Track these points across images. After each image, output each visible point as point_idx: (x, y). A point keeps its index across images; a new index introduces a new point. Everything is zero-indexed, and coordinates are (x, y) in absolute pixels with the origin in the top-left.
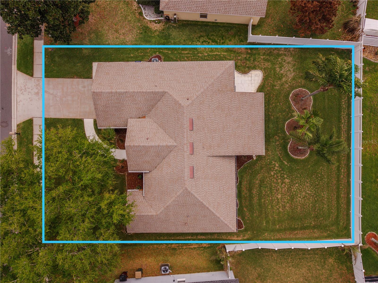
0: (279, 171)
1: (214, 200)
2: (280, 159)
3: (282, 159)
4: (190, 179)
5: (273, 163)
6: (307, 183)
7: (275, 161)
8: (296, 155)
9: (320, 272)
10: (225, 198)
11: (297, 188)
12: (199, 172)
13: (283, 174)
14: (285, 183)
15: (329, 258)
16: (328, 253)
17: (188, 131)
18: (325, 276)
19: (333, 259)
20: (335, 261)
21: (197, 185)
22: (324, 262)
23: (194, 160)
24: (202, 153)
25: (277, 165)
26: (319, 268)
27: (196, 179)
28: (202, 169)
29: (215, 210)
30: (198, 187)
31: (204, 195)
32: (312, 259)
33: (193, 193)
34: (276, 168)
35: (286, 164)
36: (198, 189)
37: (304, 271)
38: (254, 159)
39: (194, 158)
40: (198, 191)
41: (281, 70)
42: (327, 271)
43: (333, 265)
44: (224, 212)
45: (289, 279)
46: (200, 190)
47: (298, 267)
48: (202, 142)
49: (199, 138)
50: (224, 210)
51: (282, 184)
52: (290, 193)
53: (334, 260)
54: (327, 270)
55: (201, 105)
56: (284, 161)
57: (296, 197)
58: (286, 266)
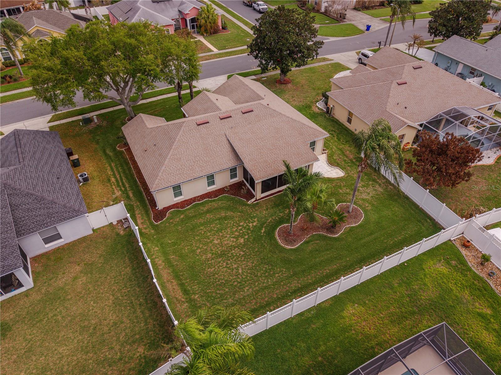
0: (249, 229)
1: (183, 153)
2: (264, 224)
3: (265, 225)
4: (195, 123)
5: (256, 220)
6: (253, 263)
7: (258, 221)
8: (279, 236)
9: (114, 344)
10: (188, 165)
11: (238, 254)
12: (205, 130)
13: (248, 234)
14: (237, 240)
15: (145, 345)
16: (152, 339)
17: (240, 110)
18: (109, 354)
19: (144, 353)
20: (141, 358)
21: (192, 131)
22: (134, 342)
23: (215, 122)
24: (226, 128)
25: (254, 224)
26: (121, 338)
27: (198, 128)
28: (209, 132)
29: (172, 157)
30: (190, 133)
31: (184, 140)
32: (135, 321)
33: (182, 129)
34: (251, 225)
35: (262, 231)
36: (188, 133)
37: (111, 318)
38: (248, 203)
39: (218, 122)
40: (186, 134)
41: (362, 188)
42: (119, 354)
43: (132, 358)
44: (171, 168)
45: (92, 303)
46: (187, 135)
47: (116, 307)
48: (236, 125)
49: (238, 122)
50: (174, 168)
51: (233, 237)
52: (227, 251)
53: (142, 356)
54: (121, 352)
55: (269, 116)
56: (264, 229)
57: (225, 260)
58: (114, 290)
